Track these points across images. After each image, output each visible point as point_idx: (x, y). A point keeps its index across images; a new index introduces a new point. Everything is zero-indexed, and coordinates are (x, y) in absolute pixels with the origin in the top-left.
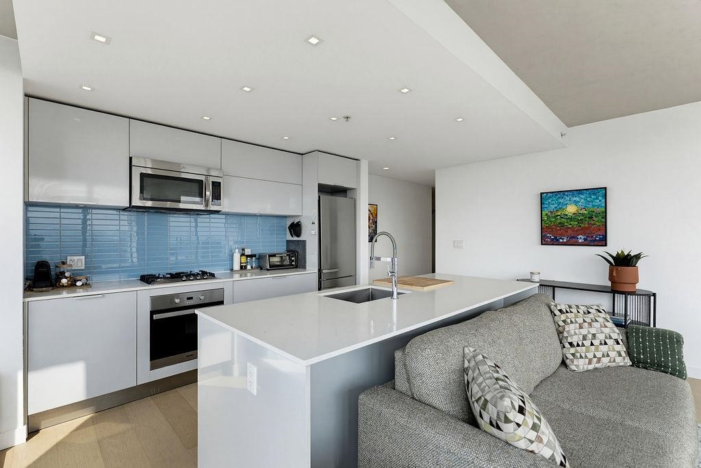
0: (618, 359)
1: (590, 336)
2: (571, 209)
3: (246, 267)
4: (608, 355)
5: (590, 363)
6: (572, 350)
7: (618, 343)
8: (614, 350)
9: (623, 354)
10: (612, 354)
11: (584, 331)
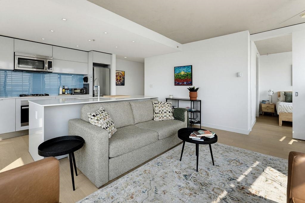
0: (169, 117)
1: (162, 111)
2: (182, 73)
3: (64, 93)
4: (166, 116)
5: (160, 118)
6: (156, 115)
7: (170, 112)
8: (168, 114)
9: (171, 116)
10: (167, 116)
11: (160, 109)
